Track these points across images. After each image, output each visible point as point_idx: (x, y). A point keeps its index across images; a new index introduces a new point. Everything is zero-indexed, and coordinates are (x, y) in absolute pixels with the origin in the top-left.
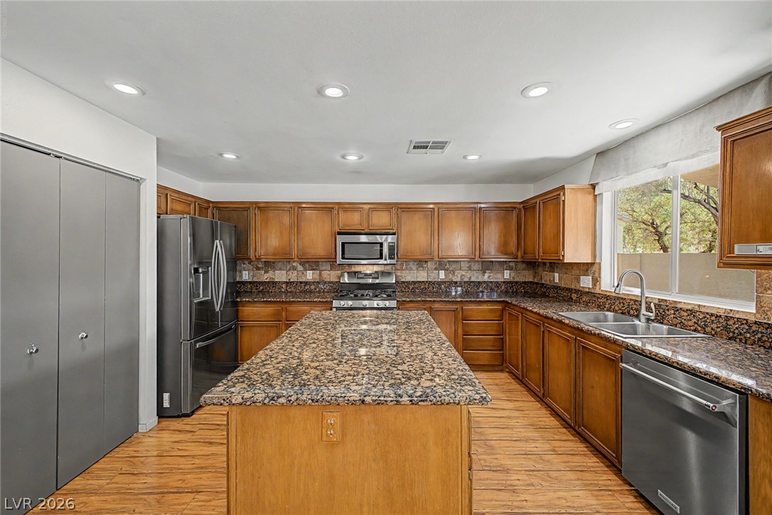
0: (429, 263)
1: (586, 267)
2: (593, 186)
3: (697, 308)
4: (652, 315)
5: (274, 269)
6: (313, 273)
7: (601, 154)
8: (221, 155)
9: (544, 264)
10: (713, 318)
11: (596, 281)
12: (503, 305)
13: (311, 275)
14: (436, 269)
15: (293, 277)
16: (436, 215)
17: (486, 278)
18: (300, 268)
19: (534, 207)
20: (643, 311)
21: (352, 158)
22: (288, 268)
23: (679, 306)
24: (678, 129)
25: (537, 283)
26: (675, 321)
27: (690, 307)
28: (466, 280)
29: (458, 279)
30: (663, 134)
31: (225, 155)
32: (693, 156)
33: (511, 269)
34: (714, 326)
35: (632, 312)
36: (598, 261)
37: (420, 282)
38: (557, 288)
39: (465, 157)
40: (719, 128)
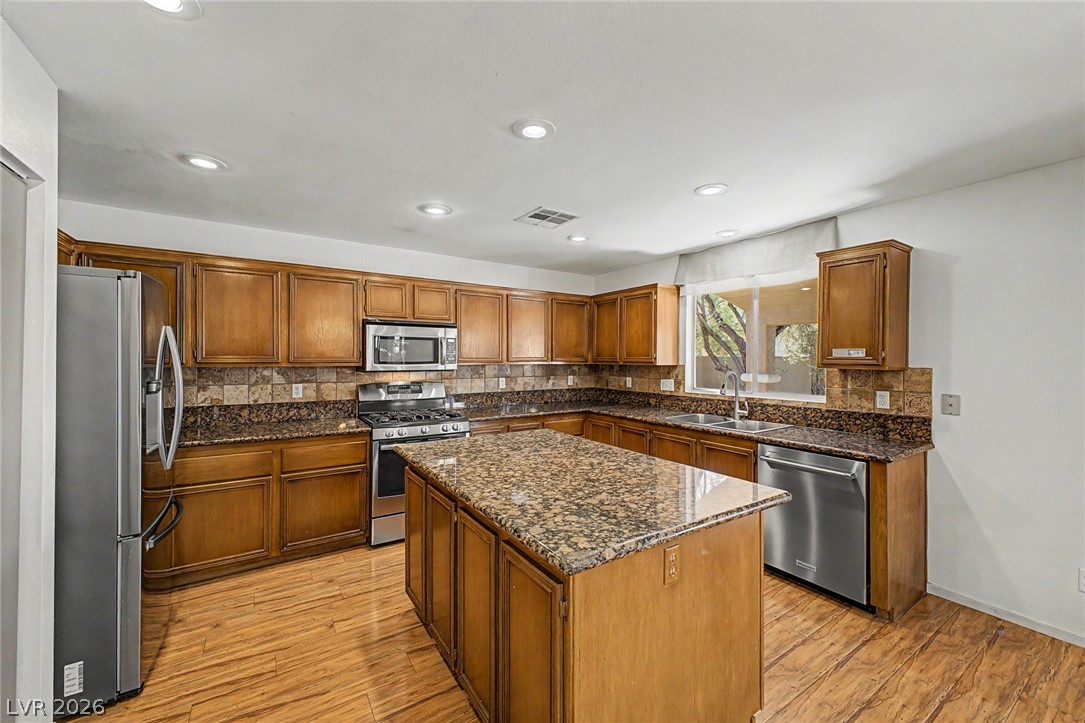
0: (487, 368)
1: (667, 370)
2: (678, 288)
3: (780, 403)
4: (746, 413)
5: (220, 381)
6: (304, 388)
7: (685, 256)
8: (183, 158)
9: (611, 367)
10: (795, 410)
11: (679, 383)
12: (584, 416)
13: (301, 390)
14: (495, 376)
15: (263, 396)
16: (503, 303)
17: (549, 386)
18: (277, 378)
19: (614, 302)
20: (737, 410)
21: (436, 211)
22: (253, 380)
23: (765, 402)
24: (763, 246)
25: (600, 390)
26: (763, 416)
27: (774, 403)
28: (529, 388)
29: (521, 389)
30: (750, 248)
31: (194, 161)
32: (775, 272)
33: (573, 373)
34: (796, 417)
35: (720, 412)
36: (681, 363)
37: (475, 394)
38: (627, 393)
39: (569, 238)
40: (818, 255)
